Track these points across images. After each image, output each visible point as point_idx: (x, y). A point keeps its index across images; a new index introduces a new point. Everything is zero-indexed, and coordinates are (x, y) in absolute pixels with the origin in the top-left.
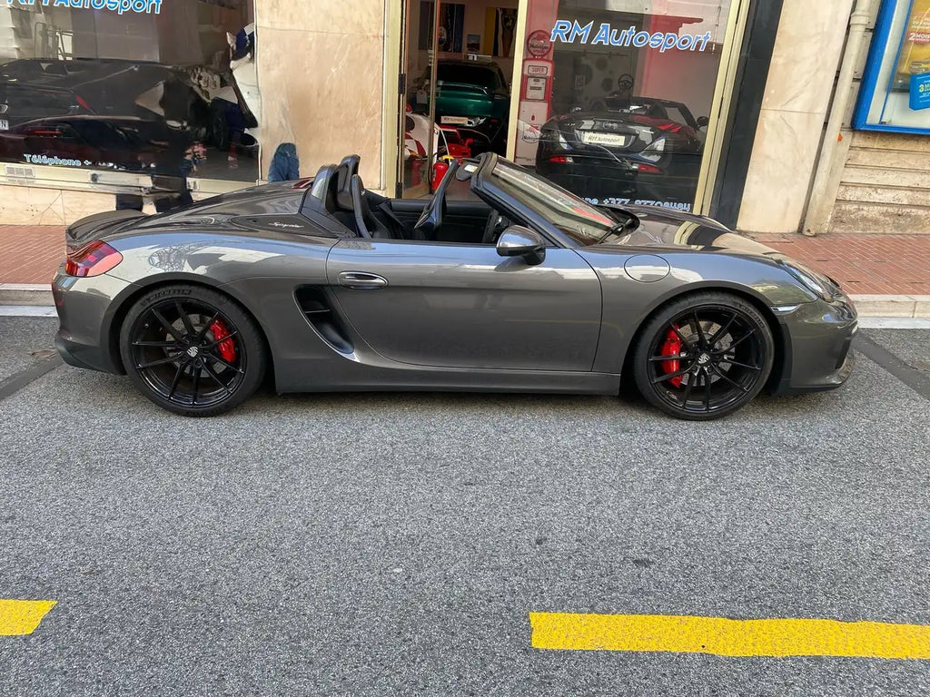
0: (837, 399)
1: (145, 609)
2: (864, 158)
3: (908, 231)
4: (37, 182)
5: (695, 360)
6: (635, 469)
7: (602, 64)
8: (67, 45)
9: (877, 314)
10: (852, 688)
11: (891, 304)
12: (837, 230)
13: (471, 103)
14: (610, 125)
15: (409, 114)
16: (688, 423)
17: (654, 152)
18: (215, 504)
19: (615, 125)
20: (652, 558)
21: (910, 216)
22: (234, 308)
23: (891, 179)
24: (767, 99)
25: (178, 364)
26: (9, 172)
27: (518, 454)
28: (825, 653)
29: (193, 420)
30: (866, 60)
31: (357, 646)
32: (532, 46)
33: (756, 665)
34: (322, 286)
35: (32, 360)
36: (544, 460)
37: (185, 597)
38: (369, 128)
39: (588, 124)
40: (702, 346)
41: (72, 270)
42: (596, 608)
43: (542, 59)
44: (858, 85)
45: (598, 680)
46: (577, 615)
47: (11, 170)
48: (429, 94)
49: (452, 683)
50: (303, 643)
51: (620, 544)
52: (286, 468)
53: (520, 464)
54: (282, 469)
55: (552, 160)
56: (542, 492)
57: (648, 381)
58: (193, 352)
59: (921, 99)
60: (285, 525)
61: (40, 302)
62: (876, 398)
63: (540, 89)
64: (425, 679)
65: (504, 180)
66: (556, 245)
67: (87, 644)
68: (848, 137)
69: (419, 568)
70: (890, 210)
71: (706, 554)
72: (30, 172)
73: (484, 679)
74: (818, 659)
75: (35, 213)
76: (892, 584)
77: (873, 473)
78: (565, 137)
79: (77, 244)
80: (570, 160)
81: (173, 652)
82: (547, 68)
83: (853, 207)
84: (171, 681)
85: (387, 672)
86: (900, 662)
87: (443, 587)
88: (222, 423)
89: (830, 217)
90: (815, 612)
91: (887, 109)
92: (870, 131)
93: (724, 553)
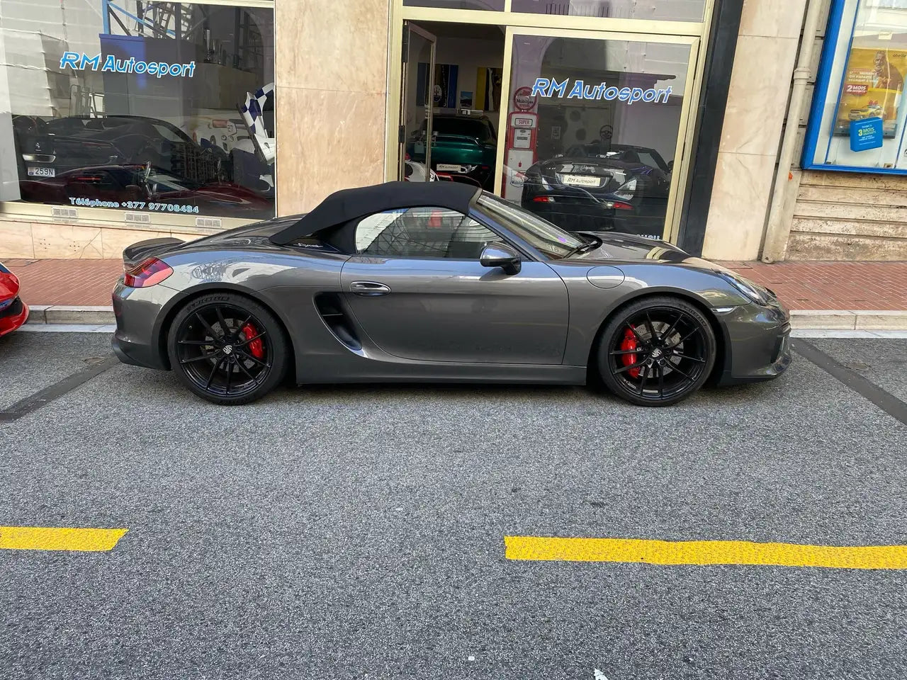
0: (777, 391)
1: (199, 535)
2: (813, 194)
3: (858, 259)
4: (80, 221)
5: (649, 353)
6: (597, 441)
7: (576, 116)
8: (98, 105)
9: (823, 327)
10: (757, 584)
11: (836, 318)
12: (793, 258)
13: (464, 152)
14: (587, 168)
15: (408, 162)
16: (646, 408)
17: (627, 191)
18: (248, 466)
19: (592, 168)
20: (607, 501)
21: (858, 245)
22: (264, 312)
23: (840, 212)
24: (724, 144)
25: (214, 361)
26: (55, 213)
27: (499, 431)
28: (738, 562)
29: (226, 408)
30: (809, 108)
31: (367, 558)
32: (519, 101)
33: (681, 570)
34: (336, 293)
35: (85, 365)
36: (521, 434)
37: (229, 527)
38: (373, 172)
39: (567, 168)
40: (656, 343)
41: (129, 282)
42: (558, 534)
43: (527, 113)
44: (803, 131)
45: (557, 580)
46: (542, 538)
47: (57, 212)
48: (425, 146)
49: (442, 581)
50: (325, 556)
51: (581, 492)
52: (306, 440)
53: (500, 437)
54: (303, 442)
55: (536, 200)
56: (518, 457)
57: (610, 373)
58: (228, 350)
59: (861, 142)
60: (307, 479)
61: (86, 321)
62: (811, 390)
63: (526, 139)
64: (421, 578)
65: (488, 208)
66: (530, 259)
67: (155, 556)
68: (797, 177)
69: (416, 508)
70: (840, 240)
71: (650, 498)
72: (73, 213)
73: (467, 578)
74: (733, 567)
75: (77, 248)
76: (801, 519)
77: (798, 444)
78: (547, 179)
79: (133, 263)
80: (551, 200)
81: (224, 561)
82: (532, 120)
83: (807, 238)
84: (223, 579)
85: (391, 574)
86: (799, 568)
87: (436, 520)
88: (251, 410)
89: (785, 246)
90: (736, 536)
91: (830, 151)
92: (817, 170)
93: (666, 498)
